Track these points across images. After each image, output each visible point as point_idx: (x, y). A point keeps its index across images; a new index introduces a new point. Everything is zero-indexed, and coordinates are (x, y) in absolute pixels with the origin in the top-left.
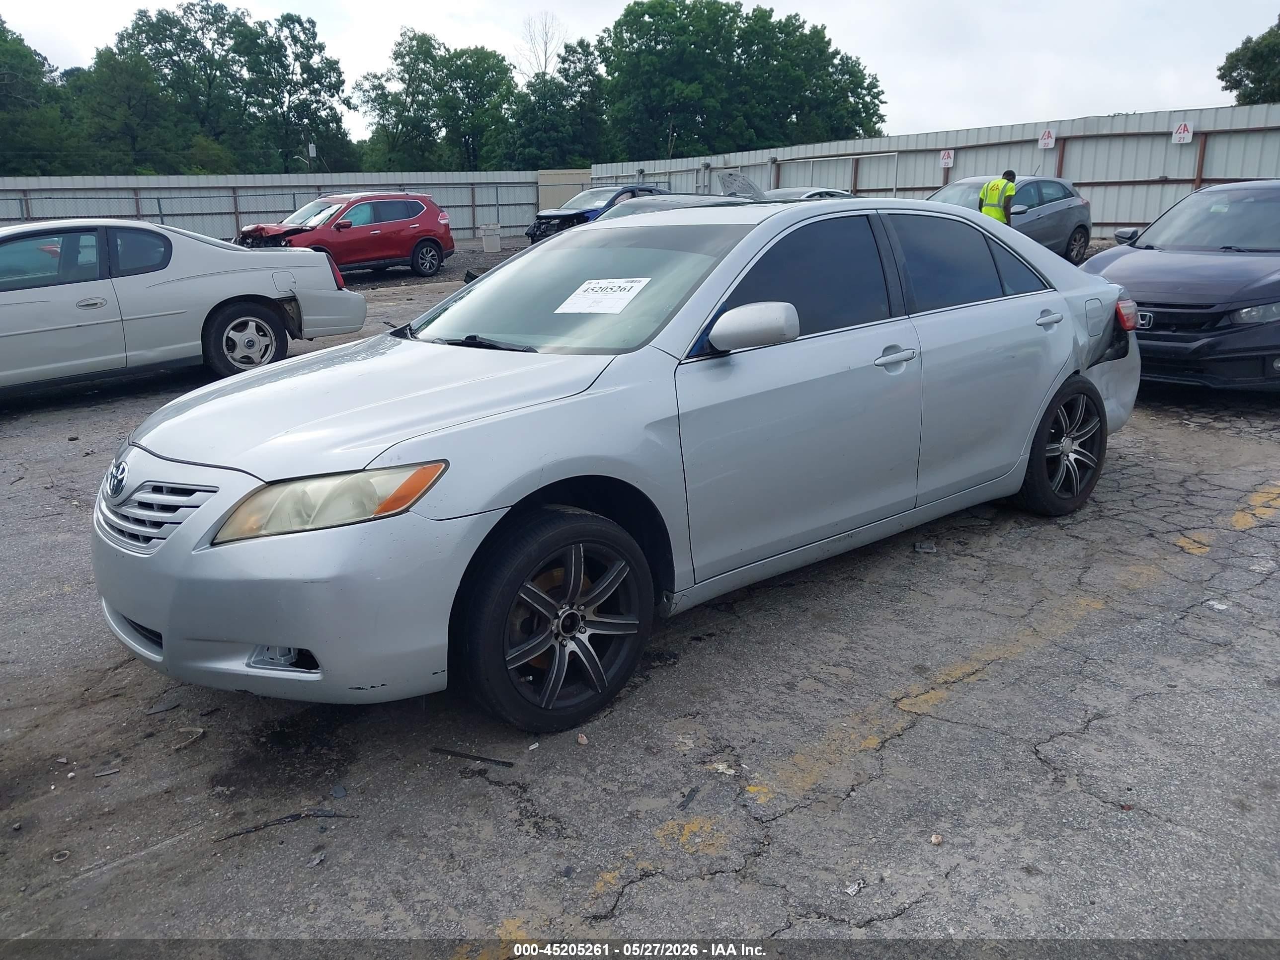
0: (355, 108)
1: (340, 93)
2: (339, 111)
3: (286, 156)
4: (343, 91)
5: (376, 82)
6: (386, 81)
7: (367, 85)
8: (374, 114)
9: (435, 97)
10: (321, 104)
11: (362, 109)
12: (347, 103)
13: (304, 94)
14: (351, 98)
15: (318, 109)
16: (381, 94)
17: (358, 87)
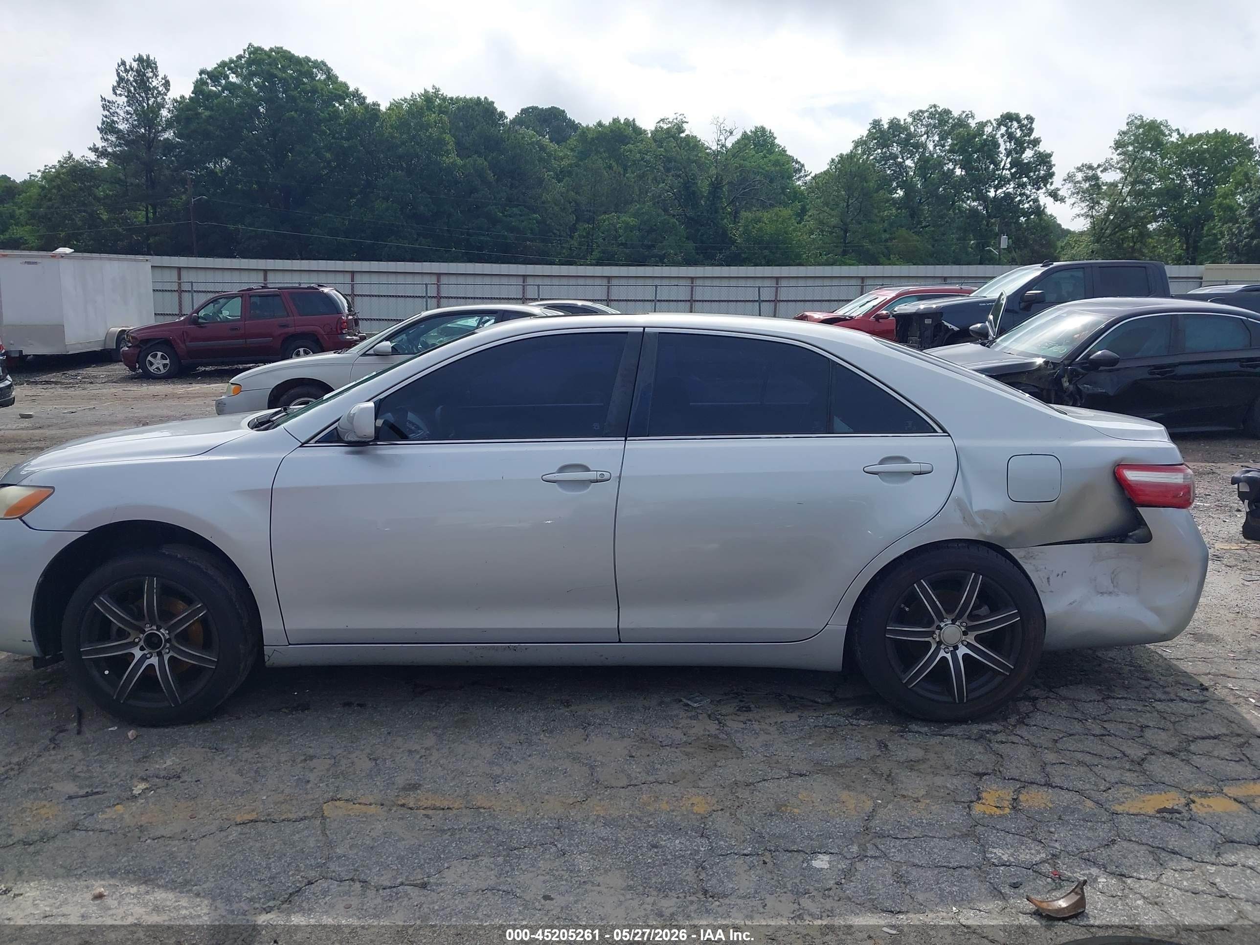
0: (1062, 200)
1: (1048, 186)
2: (1042, 203)
3: (981, 246)
4: (1052, 184)
5: (1090, 173)
6: (1102, 171)
7: (1079, 176)
8: (1083, 205)
9: (1158, 185)
10: (1025, 197)
11: (1069, 201)
12: (1054, 195)
13: (1010, 188)
14: (1059, 190)
15: (1020, 202)
16: (1094, 185)
17: (1070, 178)
